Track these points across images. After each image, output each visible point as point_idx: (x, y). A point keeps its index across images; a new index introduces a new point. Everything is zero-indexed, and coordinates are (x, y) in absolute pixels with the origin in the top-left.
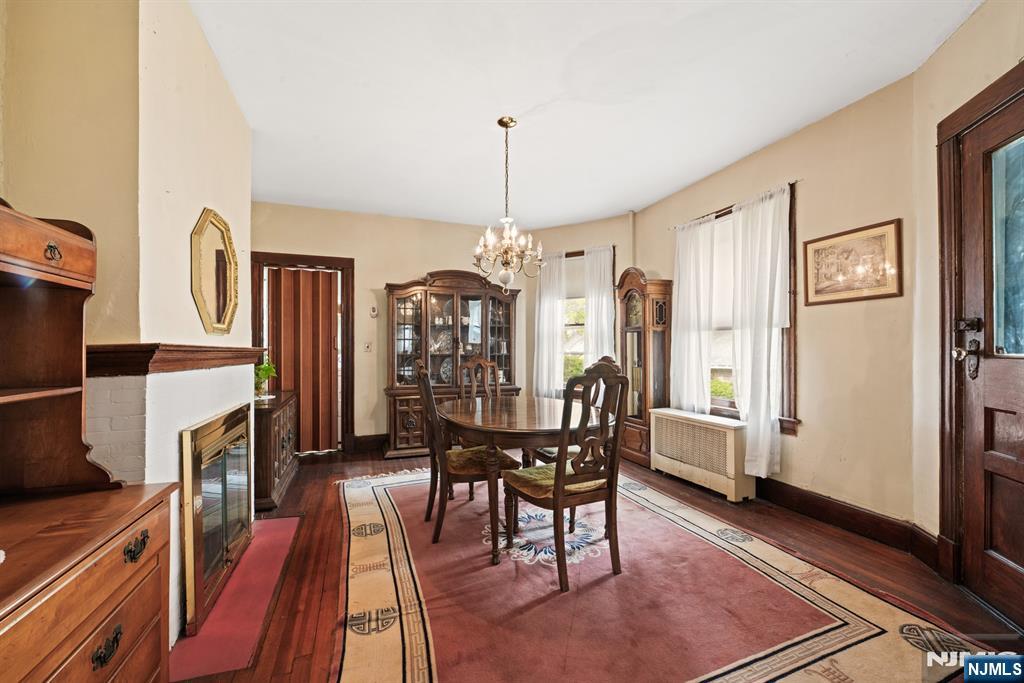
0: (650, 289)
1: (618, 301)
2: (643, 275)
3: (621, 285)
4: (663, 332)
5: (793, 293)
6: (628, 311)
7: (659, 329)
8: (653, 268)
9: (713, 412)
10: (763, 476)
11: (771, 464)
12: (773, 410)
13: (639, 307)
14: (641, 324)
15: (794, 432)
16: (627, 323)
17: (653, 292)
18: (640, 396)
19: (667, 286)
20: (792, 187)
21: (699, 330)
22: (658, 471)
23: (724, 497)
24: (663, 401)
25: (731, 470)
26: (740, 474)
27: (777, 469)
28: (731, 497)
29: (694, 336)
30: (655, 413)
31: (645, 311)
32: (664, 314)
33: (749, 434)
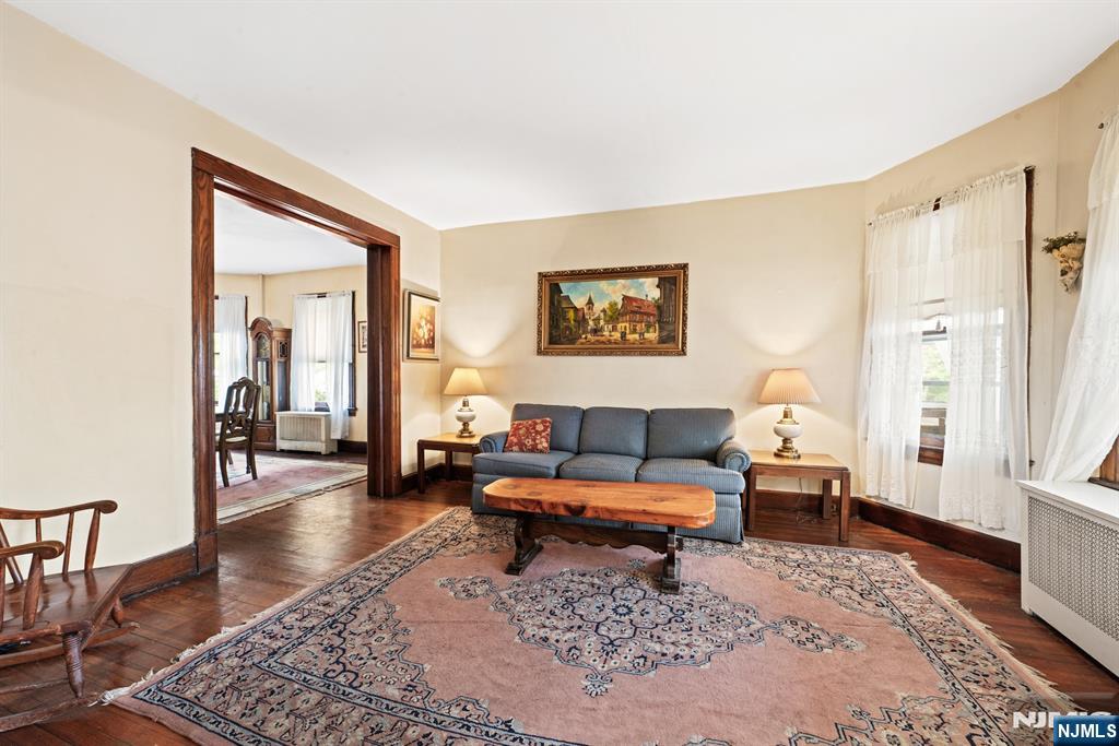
0: (275, 334)
1: (250, 339)
2: (270, 324)
3: (253, 328)
4: (285, 362)
5: (354, 346)
6: (258, 347)
7: (282, 360)
8: (277, 318)
9: (316, 410)
10: (339, 437)
11: (343, 432)
12: (346, 406)
13: (267, 344)
14: (269, 356)
15: (354, 415)
16: (258, 355)
17: (277, 336)
18: (268, 407)
19: (288, 333)
20: (354, 293)
21: (308, 362)
22: (282, 451)
23: (320, 453)
24: (285, 406)
25: (323, 438)
26: (329, 440)
27: (347, 434)
28: (323, 453)
29: (305, 365)
30: (278, 415)
31: (272, 347)
32: (285, 350)
33: (333, 417)
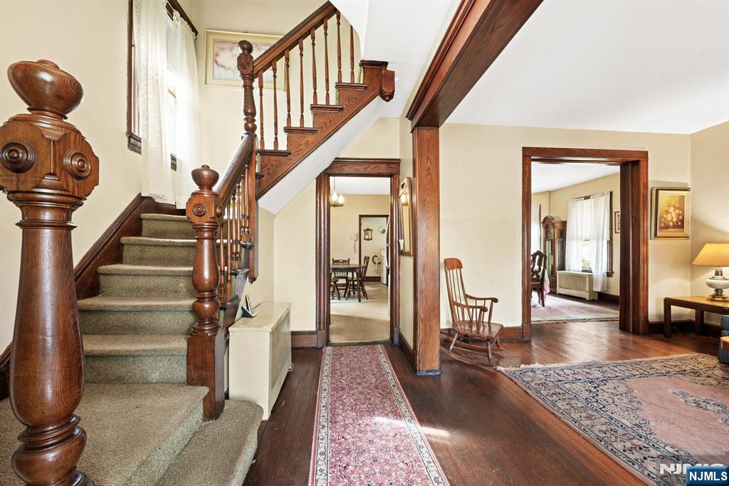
0: (557, 225)
1: (542, 228)
2: (554, 219)
3: (543, 223)
4: (563, 241)
5: (611, 229)
6: (547, 233)
7: (561, 240)
8: (558, 215)
9: (583, 271)
10: (599, 291)
11: (603, 287)
12: (605, 269)
13: (552, 231)
14: (552, 238)
15: (611, 276)
16: (546, 238)
17: (558, 226)
18: (552, 267)
19: (564, 224)
20: (611, 193)
21: (577, 240)
22: (560, 294)
23: (585, 299)
24: (563, 268)
25: (587, 289)
26: (591, 292)
27: (606, 289)
28: (587, 298)
29: (575, 243)
30: (558, 272)
31: (555, 233)
32: (563, 234)
33: (595, 277)
